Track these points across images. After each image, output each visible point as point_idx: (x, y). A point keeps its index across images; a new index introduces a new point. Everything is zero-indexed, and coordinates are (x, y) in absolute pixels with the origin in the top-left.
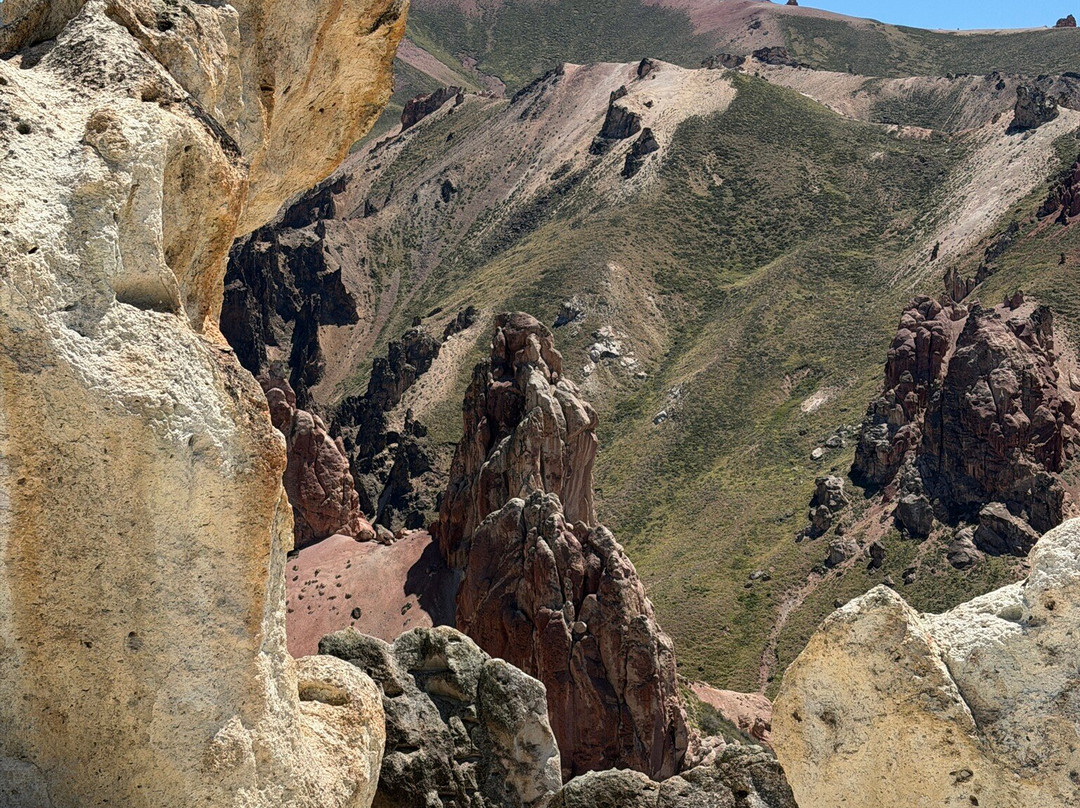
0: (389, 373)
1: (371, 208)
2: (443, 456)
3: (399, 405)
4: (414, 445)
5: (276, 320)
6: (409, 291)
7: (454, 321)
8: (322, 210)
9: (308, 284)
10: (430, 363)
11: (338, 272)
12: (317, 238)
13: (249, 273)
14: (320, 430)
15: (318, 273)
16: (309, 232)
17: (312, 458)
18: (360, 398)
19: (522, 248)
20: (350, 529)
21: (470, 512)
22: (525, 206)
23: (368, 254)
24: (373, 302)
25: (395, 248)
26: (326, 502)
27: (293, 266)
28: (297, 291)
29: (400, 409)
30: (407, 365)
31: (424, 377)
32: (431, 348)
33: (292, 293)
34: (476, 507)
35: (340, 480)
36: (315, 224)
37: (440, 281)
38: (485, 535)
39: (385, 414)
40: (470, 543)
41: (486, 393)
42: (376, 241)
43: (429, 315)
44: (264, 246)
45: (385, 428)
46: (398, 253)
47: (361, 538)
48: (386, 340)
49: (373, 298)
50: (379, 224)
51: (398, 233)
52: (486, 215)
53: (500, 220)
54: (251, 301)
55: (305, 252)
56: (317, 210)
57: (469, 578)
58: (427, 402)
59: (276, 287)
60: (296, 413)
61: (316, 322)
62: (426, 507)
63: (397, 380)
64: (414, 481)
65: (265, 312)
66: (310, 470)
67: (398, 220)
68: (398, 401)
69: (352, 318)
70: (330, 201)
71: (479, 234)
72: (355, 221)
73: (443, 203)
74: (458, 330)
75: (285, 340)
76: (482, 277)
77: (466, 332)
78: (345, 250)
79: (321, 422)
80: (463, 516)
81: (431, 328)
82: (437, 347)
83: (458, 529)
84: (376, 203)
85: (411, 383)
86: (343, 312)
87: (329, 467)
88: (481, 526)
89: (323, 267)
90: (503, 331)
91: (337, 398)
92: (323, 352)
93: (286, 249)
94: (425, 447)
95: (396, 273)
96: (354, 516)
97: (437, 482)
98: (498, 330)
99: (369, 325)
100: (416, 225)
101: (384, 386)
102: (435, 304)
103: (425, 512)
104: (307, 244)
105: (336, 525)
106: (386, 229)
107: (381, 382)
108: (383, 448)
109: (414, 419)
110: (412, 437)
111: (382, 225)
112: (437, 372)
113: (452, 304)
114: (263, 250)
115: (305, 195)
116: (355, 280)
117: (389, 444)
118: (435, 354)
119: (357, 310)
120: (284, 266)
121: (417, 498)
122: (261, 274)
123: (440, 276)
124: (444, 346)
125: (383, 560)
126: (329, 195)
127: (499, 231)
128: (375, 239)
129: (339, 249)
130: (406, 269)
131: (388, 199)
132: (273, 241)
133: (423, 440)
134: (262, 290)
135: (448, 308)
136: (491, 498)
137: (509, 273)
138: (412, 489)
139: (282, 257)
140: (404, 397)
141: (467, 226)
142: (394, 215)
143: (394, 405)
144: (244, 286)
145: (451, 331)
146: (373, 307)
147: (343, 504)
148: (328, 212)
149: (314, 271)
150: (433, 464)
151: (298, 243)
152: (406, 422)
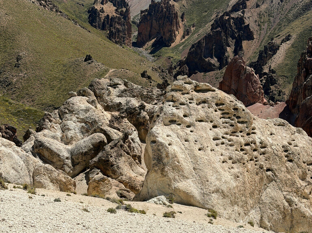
0: (264, 55)
1: (258, 5)
2: (281, 79)
3: (267, 64)
4: (272, 76)
5: (230, 39)
6: (270, 30)
7: (284, 39)
8: (243, 6)
9: (239, 29)
10: (277, 51)
11: (249, 25)
12: (242, 15)
13: (222, 26)
14: (253, 72)
15: (243, 25)
16: (240, 13)
17: (250, 80)
18: (255, 62)
19: (306, 16)
20: (261, 101)
21: (299, 97)
22: (307, 3)
23: (257, 19)
24: (259, 33)
25: (266, 17)
26: (254, 93)
27: (235, 24)
28: (236, 31)
29: (267, 66)
30: (270, 52)
31: (275, 56)
32: (277, 47)
33: (234, 31)
34: (301, 96)
35: (259, 87)
36: (242, 11)
37: (280, 27)
38: (305, 104)
39: (263, 67)
40: (299, 106)
41: (305, 61)
42: (260, 15)
43: (276, 37)
44: (227, 18)
45: (263, 71)
46: (267, 19)
47: (265, 104)
48: (262, 45)
49: (259, 32)
50: (261, 10)
51: (267, 12)
52: (294, 6)
53: (299, 7)
54: (223, 34)
55: (239, 19)
56: (241, 6)
57: (300, 117)
58: (275, 63)
59: (230, 29)
60: (246, 67)
61: (242, 40)
62: (275, 95)
63: (267, 57)
64: (271, 87)
65: (227, 37)
66: (250, 84)
67: (267, 8)
68: (267, 63)
69: (252, 39)
70: (245, 4)
71: (292, 12)
72: (254, 9)
73: (280, 3)
74: (285, 42)
75: (232, 45)
76: (293, 25)
77: (288, 42)
78: (251, 18)
79: (253, 70)
80: (297, 98)
81: (277, 41)
82: (279, 47)
83: (295, 102)
84: (260, 4)
85: (271, 58)
86: (250, 37)
87: (256, 83)
88: (304, 102)
89: (244, 23)
90: (311, 42)
91: (248, 62)
92: (244, 49)
93: (233, 18)
94: (275, 77)
95: (266, 24)
96: (262, 98)
97: (278, 87)
98: (309, 42)
99: (258, 40)
100: (272, 10)
101: (263, 59)
102: (278, 34)
103: (275, 96)
104: (240, 17)
105: (257, 100)
106: (263, 11)
107: (262, 57)
108: (262, 77)
109: (272, 68)
110: (271, 74)
111: (262, 10)
112: (279, 54)
113: (283, 34)
114: (227, 19)
115: (238, 2)
116: (253, 27)
117: (264, 76)
118: (278, 49)
119: (254, 36)
120: (232, 23)
121: (272, 92)
122: (226, 26)
123: (279, 25)
124: (281, 47)
125: (272, 111)
126: (245, 1)
127: (298, 11)
128: (259, 14)
129: (249, 18)
130: (269, 23)
131: (263, 2)
132: (229, 16)
133: (274, 75)
134: (226, 31)
135: (282, 35)
136: (306, 93)
137: (301, 24)
138: (271, 89)
139: (232, 20)
140: (268, 62)
141: (288, 10)
142: (265, 7)
143: (266, 64)
144: (221, 29)
145: (283, 42)
146: (259, 35)
147: (259, 94)
148: (245, 7)
149: (241, 25)
150: (277, 82)
151: (237, 16)
152: (269, 69)
